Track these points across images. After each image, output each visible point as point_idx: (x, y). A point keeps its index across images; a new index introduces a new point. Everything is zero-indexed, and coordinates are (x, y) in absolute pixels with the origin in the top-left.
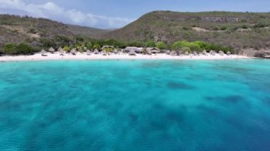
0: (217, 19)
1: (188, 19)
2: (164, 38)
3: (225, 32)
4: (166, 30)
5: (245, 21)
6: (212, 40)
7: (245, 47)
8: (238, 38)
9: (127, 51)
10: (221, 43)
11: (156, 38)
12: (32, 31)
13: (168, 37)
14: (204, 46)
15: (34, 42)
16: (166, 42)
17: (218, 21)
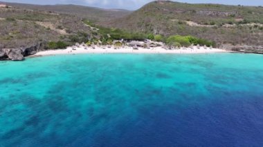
0: (210, 13)
1: (184, 12)
2: (161, 32)
3: (213, 28)
4: (164, 24)
5: (233, 16)
6: (201, 35)
7: (225, 43)
8: (222, 33)
9: (132, 45)
10: (207, 38)
11: (155, 31)
12: (60, 28)
13: (164, 31)
14: (193, 40)
15: (66, 39)
16: (163, 35)
17: (211, 15)
